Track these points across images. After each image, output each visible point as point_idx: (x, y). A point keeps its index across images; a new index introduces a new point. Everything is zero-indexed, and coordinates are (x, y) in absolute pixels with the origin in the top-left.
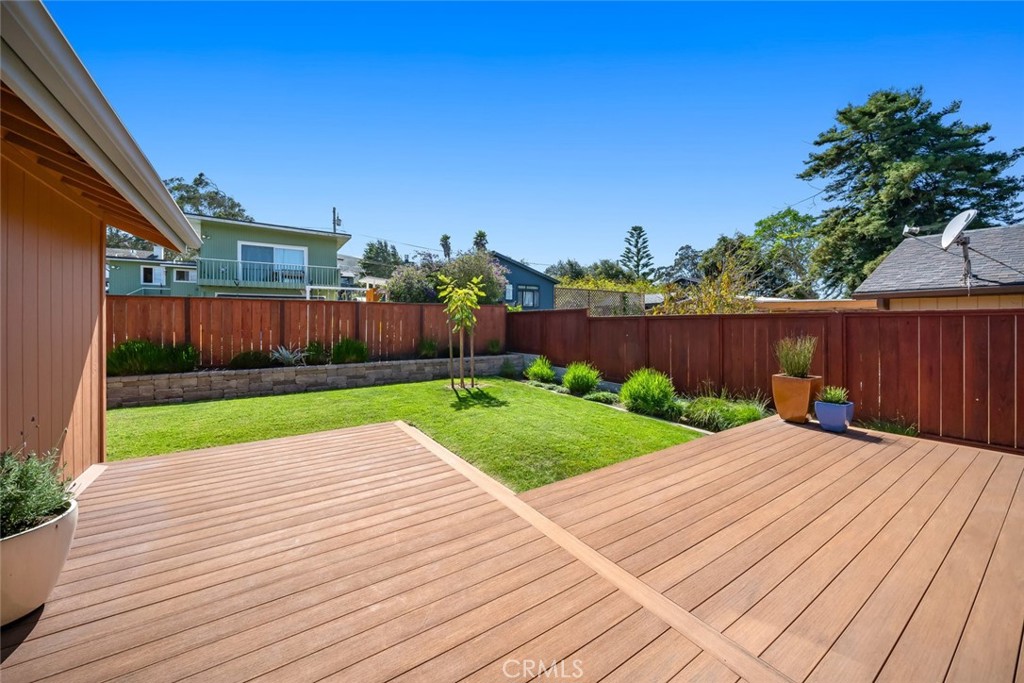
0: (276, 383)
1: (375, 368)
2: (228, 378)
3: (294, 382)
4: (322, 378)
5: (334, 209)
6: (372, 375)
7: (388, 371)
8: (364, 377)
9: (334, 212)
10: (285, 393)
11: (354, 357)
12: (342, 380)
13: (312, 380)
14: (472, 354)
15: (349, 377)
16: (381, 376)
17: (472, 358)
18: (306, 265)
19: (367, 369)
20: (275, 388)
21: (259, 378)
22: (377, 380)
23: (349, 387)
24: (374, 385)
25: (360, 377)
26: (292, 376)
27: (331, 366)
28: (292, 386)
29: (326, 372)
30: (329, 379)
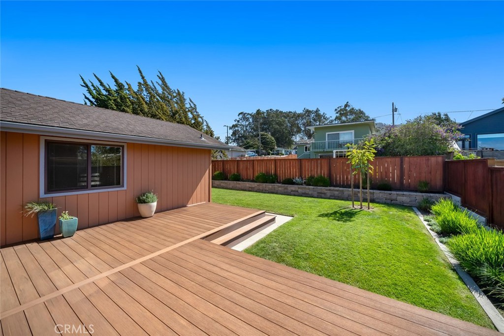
0: (292, 191)
1: (330, 190)
2: (279, 187)
3: (298, 191)
4: (307, 191)
5: (393, 103)
6: (329, 194)
7: (336, 193)
8: (325, 194)
9: (393, 105)
10: (295, 195)
11: (322, 184)
12: (315, 194)
13: (304, 192)
14: (368, 188)
15: (318, 193)
16: (332, 194)
17: (368, 191)
18: (353, 139)
19: (326, 190)
20: (292, 193)
21: (286, 188)
22: (331, 196)
23: (317, 197)
24: (329, 198)
25: (323, 193)
26: (297, 189)
27: (311, 187)
28: (296, 193)
29: (309, 189)
30: (310, 193)
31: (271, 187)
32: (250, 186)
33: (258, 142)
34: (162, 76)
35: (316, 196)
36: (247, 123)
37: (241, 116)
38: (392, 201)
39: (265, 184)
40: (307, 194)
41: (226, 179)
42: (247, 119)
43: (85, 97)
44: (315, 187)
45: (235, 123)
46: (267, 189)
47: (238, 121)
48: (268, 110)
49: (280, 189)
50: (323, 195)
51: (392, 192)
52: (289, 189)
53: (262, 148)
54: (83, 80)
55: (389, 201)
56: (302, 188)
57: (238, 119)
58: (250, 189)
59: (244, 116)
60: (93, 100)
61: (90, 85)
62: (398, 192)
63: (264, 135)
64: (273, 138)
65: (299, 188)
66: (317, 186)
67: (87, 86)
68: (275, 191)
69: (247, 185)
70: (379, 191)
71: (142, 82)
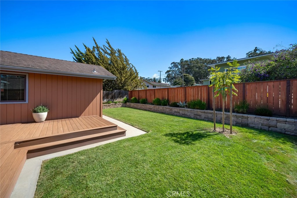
0: (175, 112)
1: (204, 112)
2: (167, 108)
4: (186, 113)
6: (203, 115)
7: (210, 115)
8: (200, 116)
11: (198, 107)
13: (183, 113)
15: (195, 115)
16: (206, 117)
19: (202, 112)
21: (171, 110)
22: (205, 118)
25: (198, 115)
26: (178, 110)
27: (190, 109)
28: (178, 114)
29: (188, 111)
30: (188, 114)
31: (161, 108)
32: (150, 107)
33: (182, 81)
34: (108, 41)
35: (193, 117)
36: (177, 69)
37: (172, 65)
38: (269, 127)
39: (158, 106)
40: (186, 115)
41: (138, 102)
42: (177, 67)
43: (74, 58)
44: (193, 110)
45: (169, 69)
46: (159, 110)
47: (171, 68)
48: (191, 59)
49: (167, 110)
50: (198, 117)
51: (271, 118)
52: (173, 110)
53: (185, 85)
54: (71, 50)
55: (266, 128)
56: (182, 110)
57: (171, 67)
58: (149, 109)
59: (175, 64)
60: (77, 60)
61: (75, 52)
62: (278, 119)
63: (187, 76)
64: (193, 78)
65: (180, 110)
66: (195, 109)
67: (73, 53)
68: (164, 112)
69: (148, 107)
70: (254, 116)
71: (95, 46)
